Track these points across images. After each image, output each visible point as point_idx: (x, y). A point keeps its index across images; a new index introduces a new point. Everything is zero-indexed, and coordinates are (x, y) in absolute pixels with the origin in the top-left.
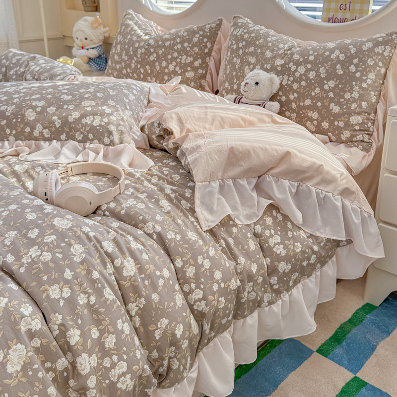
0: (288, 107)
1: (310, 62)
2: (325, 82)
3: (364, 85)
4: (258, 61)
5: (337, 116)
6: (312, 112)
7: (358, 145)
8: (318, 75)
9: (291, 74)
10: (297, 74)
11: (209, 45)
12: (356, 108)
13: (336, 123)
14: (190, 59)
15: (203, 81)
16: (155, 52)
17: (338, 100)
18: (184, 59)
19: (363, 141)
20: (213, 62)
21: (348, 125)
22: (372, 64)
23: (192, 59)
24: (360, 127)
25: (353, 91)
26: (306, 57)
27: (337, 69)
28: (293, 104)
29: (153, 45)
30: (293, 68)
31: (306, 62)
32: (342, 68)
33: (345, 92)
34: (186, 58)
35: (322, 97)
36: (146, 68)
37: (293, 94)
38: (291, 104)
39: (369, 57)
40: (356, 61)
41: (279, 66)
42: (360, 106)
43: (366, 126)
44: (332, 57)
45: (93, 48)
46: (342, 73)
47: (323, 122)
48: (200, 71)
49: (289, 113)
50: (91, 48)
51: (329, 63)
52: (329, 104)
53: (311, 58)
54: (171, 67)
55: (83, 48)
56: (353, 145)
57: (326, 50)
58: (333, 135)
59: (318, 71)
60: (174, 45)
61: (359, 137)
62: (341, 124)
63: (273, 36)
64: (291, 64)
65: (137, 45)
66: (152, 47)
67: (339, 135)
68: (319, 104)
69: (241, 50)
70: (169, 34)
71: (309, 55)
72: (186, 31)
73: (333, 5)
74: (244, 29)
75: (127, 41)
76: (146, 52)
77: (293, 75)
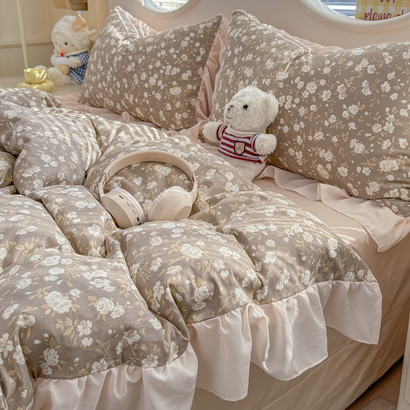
0: (292, 142)
1: (325, 77)
2: (344, 106)
3: (404, 113)
4: (255, 74)
5: (361, 159)
6: (324, 151)
7: (392, 204)
8: (335, 96)
9: (297, 93)
10: (305, 95)
11: (202, 52)
12: (389, 148)
13: (359, 169)
14: (176, 70)
15: (193, 100)
16: (133, 60)
17: (363, 134)
18: (171, 70)
19: (399, 199)
20: (208, 74)
21: (376, 173)
23: (178, 70)
24: (395, 177)
25: (386, 121)
26: (319, 69)
27: (363, 88)
28: (299, 137)
29: (133, 51)
30: (300, 85)
32: (371, 86)
33: (373, 123)
35: (340, 129)
36: (122, 81)
37: (298, 123)
38: (296, 138)
40: (391, 76)
41: (280, 81)
42: (396, 145)
43: (405, 175)
44: (356, 69)
45: (75, 56)
46: (370, 93)
47: (340, 166)
48: (189, 87)
49: (293, 151)
50: (72, 56)
51: (352, 78)
52: (349, 141)
53: (327, 70)
54: (152, 81)
55: (62, 55)
56: (383, 205)
57: (348, 58)
58: (354, 187)
59: (334, 91)
60: (157, 51)
61: (394, 193)
62: (366, 171)
63: (279, 39)
64: (298, 79)
65: (114, 51)
66: (131, 53)
67: (363, 187)
68: (335, 139)
69: (236, 59)
70: (154, 36)
71: (323, 67)
72: (174, 32)
74: (244, 28)
75: (104, 46)
76: (123, 60)
77: (300, 95)
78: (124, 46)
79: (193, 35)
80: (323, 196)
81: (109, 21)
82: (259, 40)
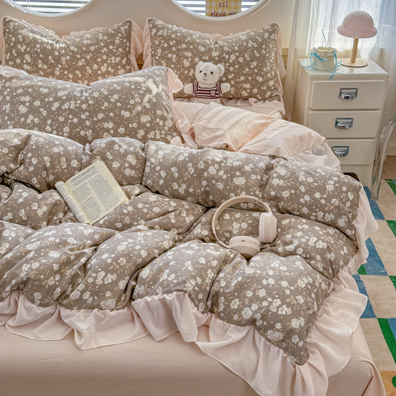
1: (237, 51)
2: (251, 63)
3: (271, 61)
4: (194, 55)
5: (262, 84)
6: (245, 84)
8: (245, 59)
10: (231, 61)
13: (262, 88)
14: (118, 59)
17: (261, 73)
18: (114, 60)
21: (268, 88)
22: (271, 47)
23: (119, 59)
24: (274, 87)
25: (267, 66)
27: (255, 54)
28: (232, 81)
30: (227, 57)
31: (234, 51)
32: (258, 52)
33: (263, 67)
34: (115, 59)
35: (251, 73)
36: (75, 73)
39: (270, 43)
40: (264, 46)
41: (215, 57)
42: (272, 75)
44: (249, 46)
46: (259, 55)
47: (254, 89)
48: (128, 67)
51: (249, 50)
52: (256, 77)
53: (236, 48)
54: (104, 69)
57: (242, 41)
58: (260, 96)
59: (244, 57)
60: (100, 49)
61: (275, 94)
62: (265, 88)
63: (195, 34)
64: (224, 54)
65: (57, 53)
66: (77, 53)
67: (264, 95)
68: (250, 78)
69: (173, 48)
70: (87, 39)
71: (234, 47)
72: (104, 35)
73: (214, 4)
74: (168, 30)
75: (39, 50)
76: (72, 58)
77: (228, 62)
78: (65, 48)
79: (120, 35)
80: (252, 103)
81: (18, 29)
82: (184, 37)
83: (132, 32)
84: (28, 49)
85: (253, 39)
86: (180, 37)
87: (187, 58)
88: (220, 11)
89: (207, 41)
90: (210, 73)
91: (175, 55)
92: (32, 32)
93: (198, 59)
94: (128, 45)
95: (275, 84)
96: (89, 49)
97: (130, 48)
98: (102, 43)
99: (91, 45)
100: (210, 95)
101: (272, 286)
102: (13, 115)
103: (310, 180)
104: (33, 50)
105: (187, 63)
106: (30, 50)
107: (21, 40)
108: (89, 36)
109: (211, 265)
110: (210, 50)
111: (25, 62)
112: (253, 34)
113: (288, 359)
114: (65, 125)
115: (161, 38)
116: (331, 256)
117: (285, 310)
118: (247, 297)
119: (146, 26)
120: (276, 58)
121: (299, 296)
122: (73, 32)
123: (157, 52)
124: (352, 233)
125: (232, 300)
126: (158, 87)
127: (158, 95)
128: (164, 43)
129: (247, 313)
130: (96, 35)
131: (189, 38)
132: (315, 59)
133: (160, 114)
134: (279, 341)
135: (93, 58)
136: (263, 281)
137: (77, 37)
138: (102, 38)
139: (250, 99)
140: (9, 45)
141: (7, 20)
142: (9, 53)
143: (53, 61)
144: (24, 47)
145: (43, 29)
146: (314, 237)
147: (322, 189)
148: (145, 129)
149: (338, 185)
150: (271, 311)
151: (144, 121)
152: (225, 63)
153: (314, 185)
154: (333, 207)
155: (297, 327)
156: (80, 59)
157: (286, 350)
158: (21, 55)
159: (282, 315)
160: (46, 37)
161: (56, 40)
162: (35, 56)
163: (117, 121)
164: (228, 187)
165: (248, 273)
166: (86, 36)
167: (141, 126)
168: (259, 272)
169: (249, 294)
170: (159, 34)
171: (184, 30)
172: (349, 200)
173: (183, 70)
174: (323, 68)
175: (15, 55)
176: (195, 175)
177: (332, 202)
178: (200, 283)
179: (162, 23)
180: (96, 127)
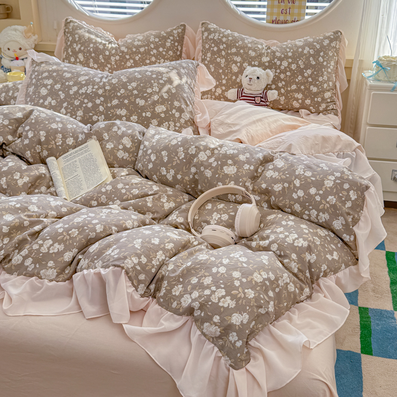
1: (290, 57)
2: (305, 71)
3: (329, 70)
5: (316, 95)
6: (297, 94)
7: (331, 112)
10: (282, 68)
12: (327, 87)
13: (316, 99)
17: (315, 82)
19: (332, 109)
21: (323, 99)
22: (331, 55)
24: (330, 100)
25: (324, 75)
27: (311, 61)
28: (282, 89)
30: (278, 63)
31: (287, 57)
32: (314, 60)
33: (319, 77)
35: (304, 82)
39: (330, 50)
40: (322, 54)
41: (266, 62)
42: (329, 85)
44: (305, 52)
46: (315, 63)
47: (306, 100)
51: (304, 57)
52: (309, 87)
53: (290, 54)
55: (17, 59)
56: (327, 113)
57: (297, 47)
58: (314, 108)
59: (297, 64)
60: (149, 50)
61: (331, 107)
62: (319, 99)
63: (247, 39)
64: (276, 60)
65: (107, 53)
66: (127, 53)
67: (318, 107)
68: (302, 87)
69: (223, 52)
70: (139, 40)
71: (287, 52)
72: (156, 36)
73: (275, 10)
74: (220, 33)
75: (91, 50)
76: (121, 59)
77: (279, 68)
78: (116, 49)
79: (171, 38)
80: (303, 115)
81: (76, 29)
82: (235, 40)
83: (185, 37)
84: (82, 48)
85: (310, 45)
86: (231, 41)
87: (236, 63)
88: (282, 18)
89: (260, 46)
90: (255, 78)
91: (224, 59)
92: (89, 32)
93: (247, 64)
94: (180, 49)
95: (332, 97)
96: (139, 50)
97: (181, 52)
98: (153, 45)
99: (141, 46)
100: (254, 102)
101: (221, 275)
102: (34, 97)
103: (309, 174)
104: (86, 49)
105: (235, 69)
106: (84, 49)
107: (77, 39)
108: (141, 38)
109: (164, 248)
110: (261, 55)
111: (78, 60)
112: (311, 40)
113: (223, 361)
114: (79, 109)
115: (212, 41)
116: (311, 258)
117: (228, 302)
118: (191, 284)
119: (199, 30)
120: (337, 68)
121: (250, 290)
122: (129, 35)
123: (206, 56)
124: (349, 239)
125: (175, 285)
126: (181, 79)
127: (179, 87)
128: (214, 47)
129: (186, 301)
130: (148, 36)
131: (240, 43)
132: (378, 68)
133: (178, 106)
134: (216, 337)
135: (142, 59)
136: (213, 269)
137: (129, 39)
138: (154, 40)
139: (300, 111)
140: (67, 44)
141: (69, 21)
142: (65, 52)
143: (103, 61)
144: (79, 46)
145: (101, 31)
146: (296, 235)
147: (319, 185)
148: (159, 119)
149: (339, 182)
150: (211, 301)
151: (158, 111)
152: (276, 70)
153: (312, 180)
154: (328, 206)
155: (238, 324)
156: (129, 59)
157: (221, 349)
158: (75, 54)
159: (223, 307)
160: (101, 37)
161: (110, 41)
162: (88, 55)
163: (130, 108)
164: (217, 176)
165: (201, 259)
166: (139, 38)
167: (155, 115)
168: (213, 259)
169: (194, 280)
170: (210, 37)
171: (236, 34)
172: (351, 200)
173: (231, 75)
174: (386, 79)
175: (71, 54)
176: (184, 161)
177: (328, 200)
178: (144, 263)
179: (215, 26)
180: (109, 113)
